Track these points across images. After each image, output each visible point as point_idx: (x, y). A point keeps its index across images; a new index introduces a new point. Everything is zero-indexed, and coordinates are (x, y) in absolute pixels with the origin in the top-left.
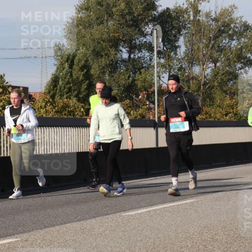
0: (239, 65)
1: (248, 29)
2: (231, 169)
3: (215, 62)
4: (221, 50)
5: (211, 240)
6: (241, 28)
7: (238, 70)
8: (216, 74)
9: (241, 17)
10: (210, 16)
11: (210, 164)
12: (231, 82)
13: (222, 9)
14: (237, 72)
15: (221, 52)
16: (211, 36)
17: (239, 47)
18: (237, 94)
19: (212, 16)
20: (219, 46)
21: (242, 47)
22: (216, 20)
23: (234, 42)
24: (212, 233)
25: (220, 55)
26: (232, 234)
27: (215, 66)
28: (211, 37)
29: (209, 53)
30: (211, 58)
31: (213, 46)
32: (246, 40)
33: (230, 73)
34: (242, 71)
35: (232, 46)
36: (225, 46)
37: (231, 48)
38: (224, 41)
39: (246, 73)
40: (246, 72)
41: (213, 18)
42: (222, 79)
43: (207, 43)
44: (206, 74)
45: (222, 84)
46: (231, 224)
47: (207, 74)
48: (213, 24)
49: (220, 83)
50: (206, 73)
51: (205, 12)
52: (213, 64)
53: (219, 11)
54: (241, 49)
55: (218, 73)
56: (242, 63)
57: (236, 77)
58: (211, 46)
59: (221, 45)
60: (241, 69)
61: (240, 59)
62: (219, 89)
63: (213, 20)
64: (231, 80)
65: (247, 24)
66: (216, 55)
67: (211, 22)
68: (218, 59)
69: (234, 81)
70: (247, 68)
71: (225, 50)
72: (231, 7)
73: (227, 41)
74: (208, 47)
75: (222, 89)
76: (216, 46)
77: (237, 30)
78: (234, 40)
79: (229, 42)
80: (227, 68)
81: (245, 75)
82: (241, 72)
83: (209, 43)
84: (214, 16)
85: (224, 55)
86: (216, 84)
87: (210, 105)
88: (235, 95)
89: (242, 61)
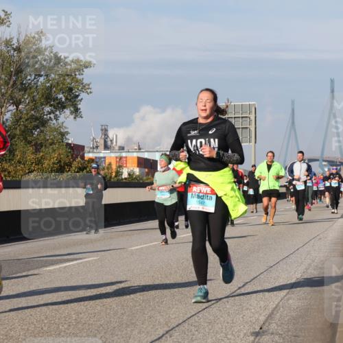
0: (48, 109)
1: (59, 63)
2: (34, 243)
3: (17, 103)
4: (25, 89)
5: (5, 337)
6: (51, 61)
7: (47, 115)
8: (17, 120)
9: (51, 47)
10: (11, 45)
11: (8, 237)
12: (38, 130)
13: (26, 36)
14: (45, 117)
15: (25, 91)
16: (12, 70)
17: (48, 85)
18: (45, 146)
19: (14, 44)
20: (22, 84)
21: (51, 85)
22: (18, 50)
23: (42, 79)
24: (6, 328)
25: (23, 95)
26: (32, 328)
27: (17, 109)
28: (12, 72)
29: (9, 92)
30: (12, 99)
31: (15, 83)
32: (57, 77)
33: (37, 119)
34: (52, 116)
35: (39, 83)
36: (30, 84)
37: (37, 86)
38: (29, 77)
39: (57, 120)
40: (56, 118)
41: (14, 47)
42: (26, 126)
43: (6, 78)
44: (4, 120)
45: (26, 133)
46: (31, 315)
47: (7, 120)
48: (15, 55)
49: (24, 132)
50: (5, 118)
51: (4, 39)
52: (15, 107)
53: (22, 38)
54: (51, 87)
55: (21, 118)
56: (51, 105)
57: (43, 123)
58: (11, 83)
59: (24, 82)
60: (50, 114)
61: (49, 101)
62: (22, 139)
63: (15, 50)
64: (37, 127)
65: (59, 55)
66: (18, 95)
67: (12, 52)
68: (20, 100)
69: (42, 128)
70: (58, 113)
71: (30, 88)
72: (37, 33)
73: (33, 77)
74: (8, 85)
75: (25, 139)
76: (18, 83)
77: (45, 63)
78: (41, 76)
79: (35, 78)
80: (33, 112)
81: (54, 121)
82: (50, 117)
83: (10, 79)
84: (16, 44)
85: (29, 95)
86: (18, 132)
87: (10, 160)
88: (42, 146)
89: (52, 103)
